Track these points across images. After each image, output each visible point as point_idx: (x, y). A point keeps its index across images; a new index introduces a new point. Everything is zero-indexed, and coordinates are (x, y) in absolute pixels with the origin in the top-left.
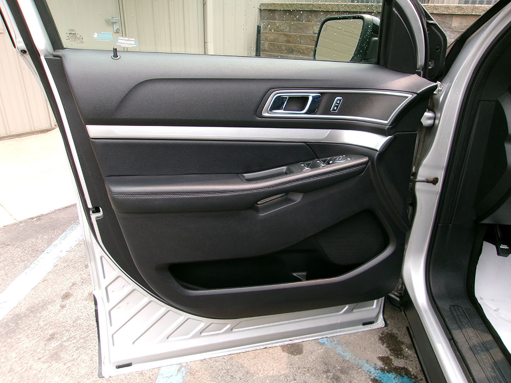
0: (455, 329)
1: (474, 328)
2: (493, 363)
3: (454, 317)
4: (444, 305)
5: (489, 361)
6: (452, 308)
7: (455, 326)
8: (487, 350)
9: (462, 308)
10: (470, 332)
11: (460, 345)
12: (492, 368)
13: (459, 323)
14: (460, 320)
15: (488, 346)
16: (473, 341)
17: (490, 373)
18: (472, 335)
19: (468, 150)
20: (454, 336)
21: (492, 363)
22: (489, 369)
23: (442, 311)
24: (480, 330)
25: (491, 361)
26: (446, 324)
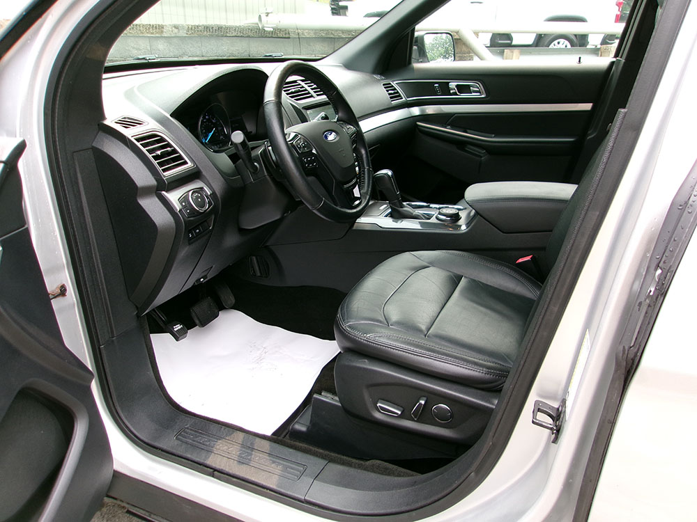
0: (207, 458)
1: (220, 438)
2: (269, 456)
3: (192, 445)
4: (169, 442)
5: (265, 458)
6: (179, 437)
7: (204, 454)
8: (253, 449)
9: (187, 428)
10: (221, 446)
11: (227, 469)
12: (274, 462)
13: (203, 447)
14: (201, 443)
15: (249, 444)
16: (234, 452)
17: (277, 469)
18: (226, 447)
19: (88, 227)
20: (214, 465)
21: (268, 458)
22: (273, 465)
23: (174, 451)
24: (226, 435)
25: (266, 456)
26: (192, 461)
